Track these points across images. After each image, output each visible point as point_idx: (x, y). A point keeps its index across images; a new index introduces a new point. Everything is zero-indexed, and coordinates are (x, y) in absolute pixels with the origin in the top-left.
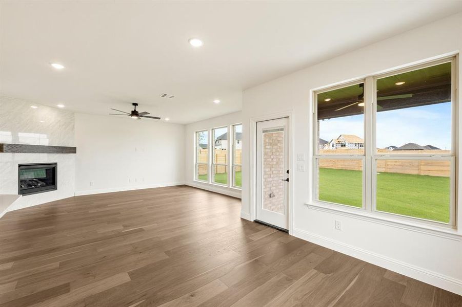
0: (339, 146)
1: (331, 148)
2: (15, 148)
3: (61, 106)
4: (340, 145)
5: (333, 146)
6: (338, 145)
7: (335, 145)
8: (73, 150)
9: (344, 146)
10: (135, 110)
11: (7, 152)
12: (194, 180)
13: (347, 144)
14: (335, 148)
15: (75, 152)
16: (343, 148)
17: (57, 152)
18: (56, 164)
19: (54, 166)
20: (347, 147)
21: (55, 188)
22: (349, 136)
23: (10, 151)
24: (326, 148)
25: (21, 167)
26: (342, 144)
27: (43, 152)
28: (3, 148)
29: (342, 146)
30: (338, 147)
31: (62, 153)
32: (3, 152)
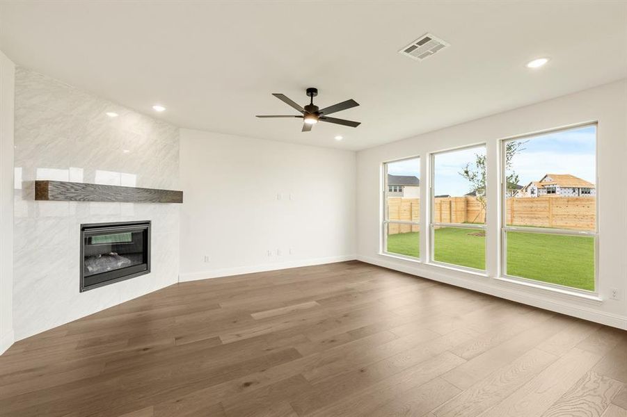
0: (544, 193)
1: (529, 195)
2: (73, 190)
3: (159, 109)
4: (546, 190)
5: (532, 193)
6: (541, 190)
7: (536, 192)
8: (176, 197)
9: (554, 192)
10: (312, 104)
11: (55, 198)
12: (381, 253)
13: (557, 189)
14: (536, 195)
15: (181, 201)
16: (551, 195)
17: (152, 201)
18: (148, 223)
19: (144, 227)
20: (558, 194)
21: (148, 270)
22: (561, 177)
23: (63, 197)
24: (520, 194)
25: (87, 231)
26: (548, 188)
27: (126, 200)
28: (46, 190)
29: (549, 192)
30: (541, 194)
31: (160, 202)
32: (47, 199)
